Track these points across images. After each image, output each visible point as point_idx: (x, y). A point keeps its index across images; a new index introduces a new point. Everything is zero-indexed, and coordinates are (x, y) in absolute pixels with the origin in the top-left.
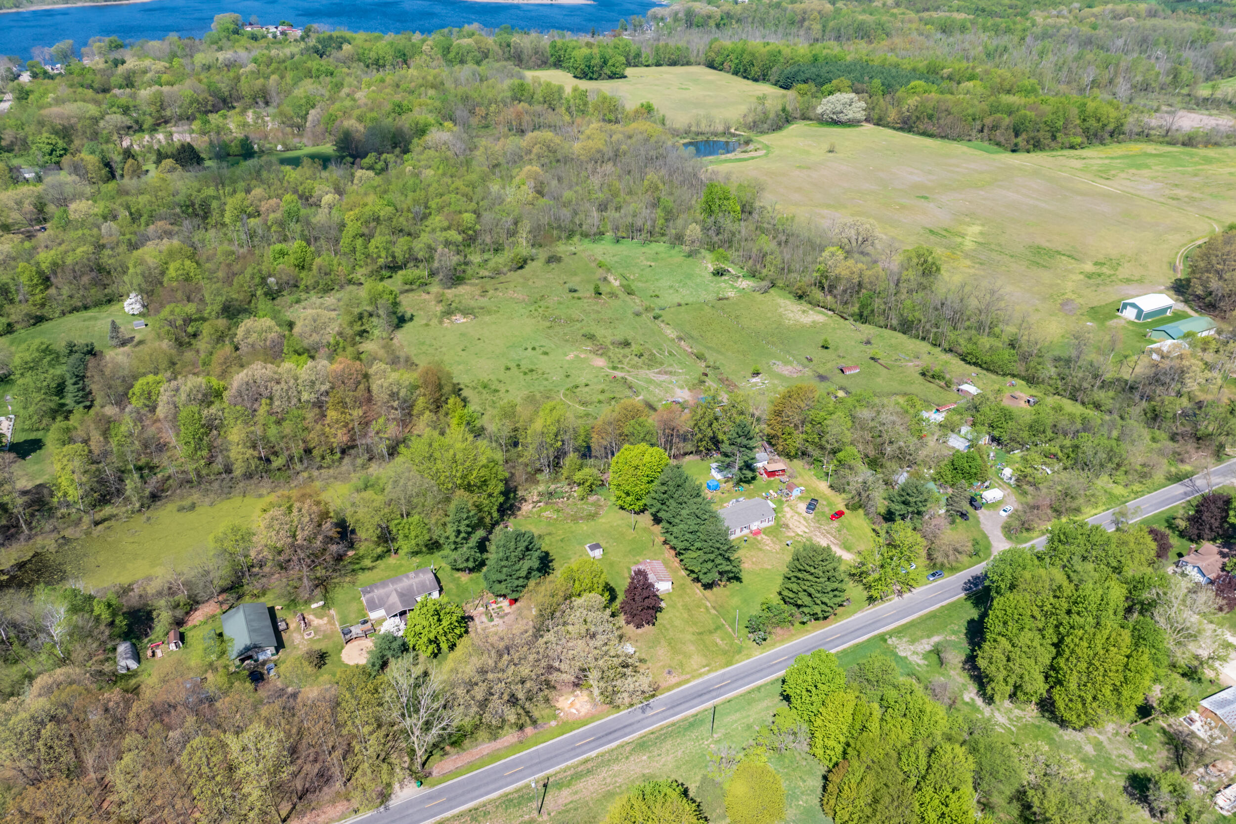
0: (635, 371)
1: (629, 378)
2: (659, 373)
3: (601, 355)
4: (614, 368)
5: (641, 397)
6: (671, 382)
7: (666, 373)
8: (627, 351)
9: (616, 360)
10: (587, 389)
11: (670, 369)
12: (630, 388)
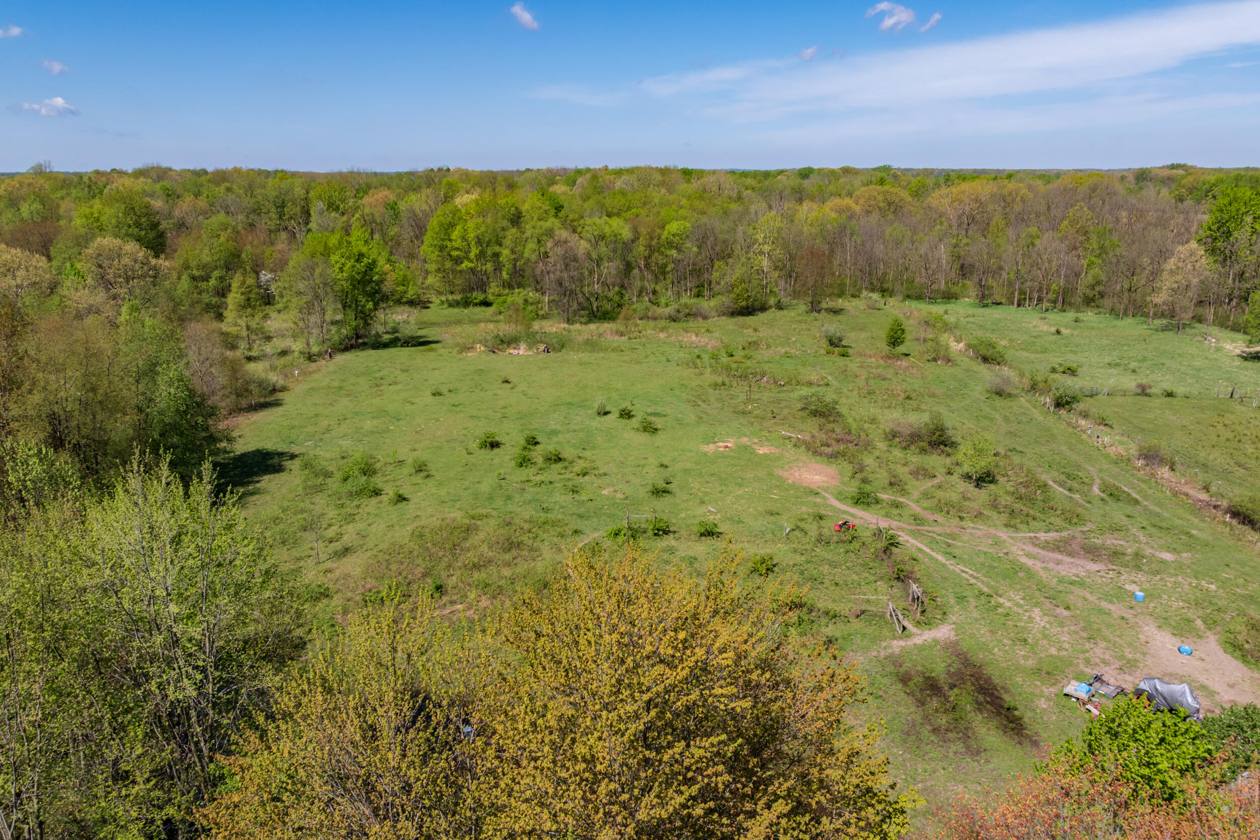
0: (947, 524)
1: (910, 542)
2: (1059, 547)
3: (833, 456)
4: (863, 499)
5: (943, 632)
6: (1120, 594)
7: (1092, 552)
8: (936, 461)
9: (881, 477)
10: (701, 548)
11: (1112, 541)
12: (902, 577)
